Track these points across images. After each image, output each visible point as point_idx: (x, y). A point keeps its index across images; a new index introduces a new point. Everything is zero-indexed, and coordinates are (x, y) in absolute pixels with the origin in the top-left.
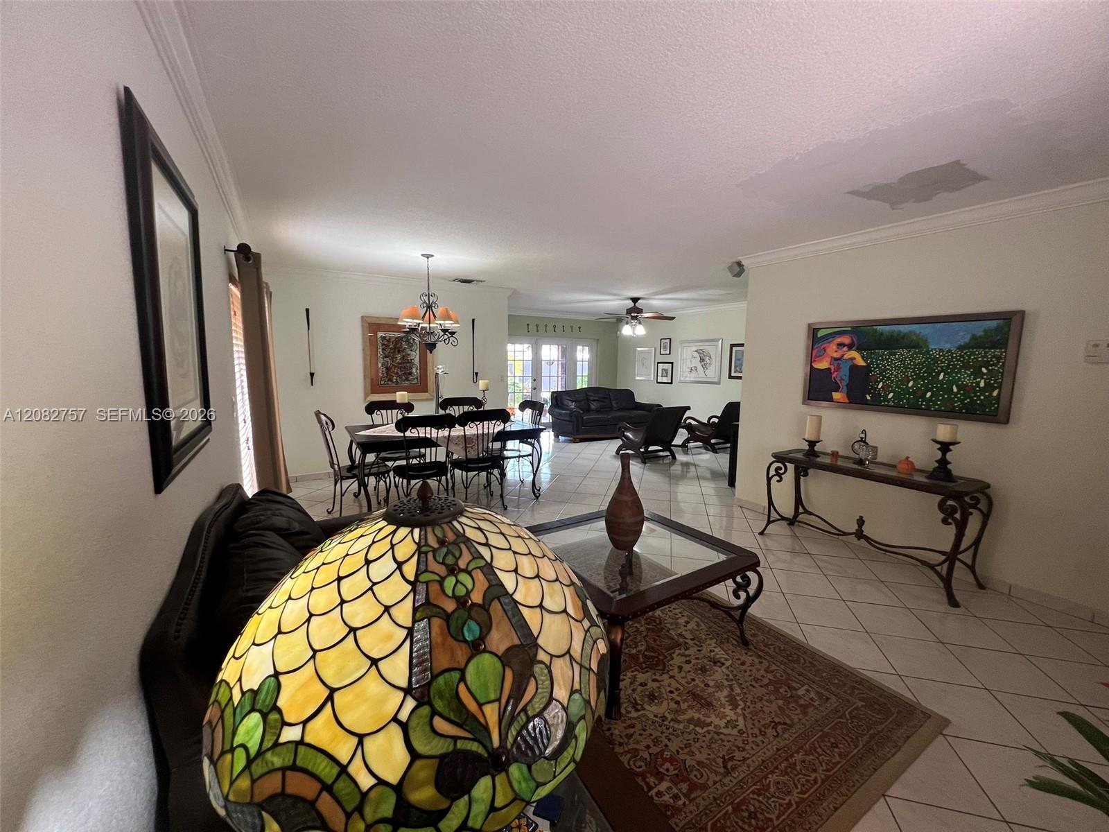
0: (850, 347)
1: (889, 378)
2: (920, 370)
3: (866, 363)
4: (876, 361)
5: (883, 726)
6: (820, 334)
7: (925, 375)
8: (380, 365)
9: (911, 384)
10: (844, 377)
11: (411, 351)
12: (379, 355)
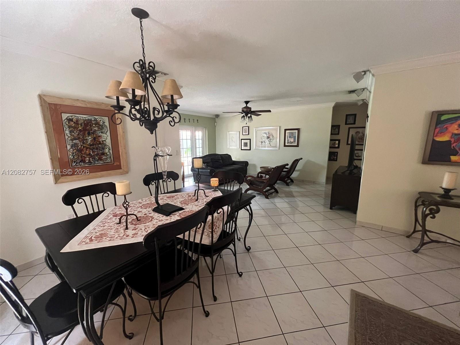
6: (443, 118)
8: (69, 147)
11: (102, 133)
12: (66, 137)
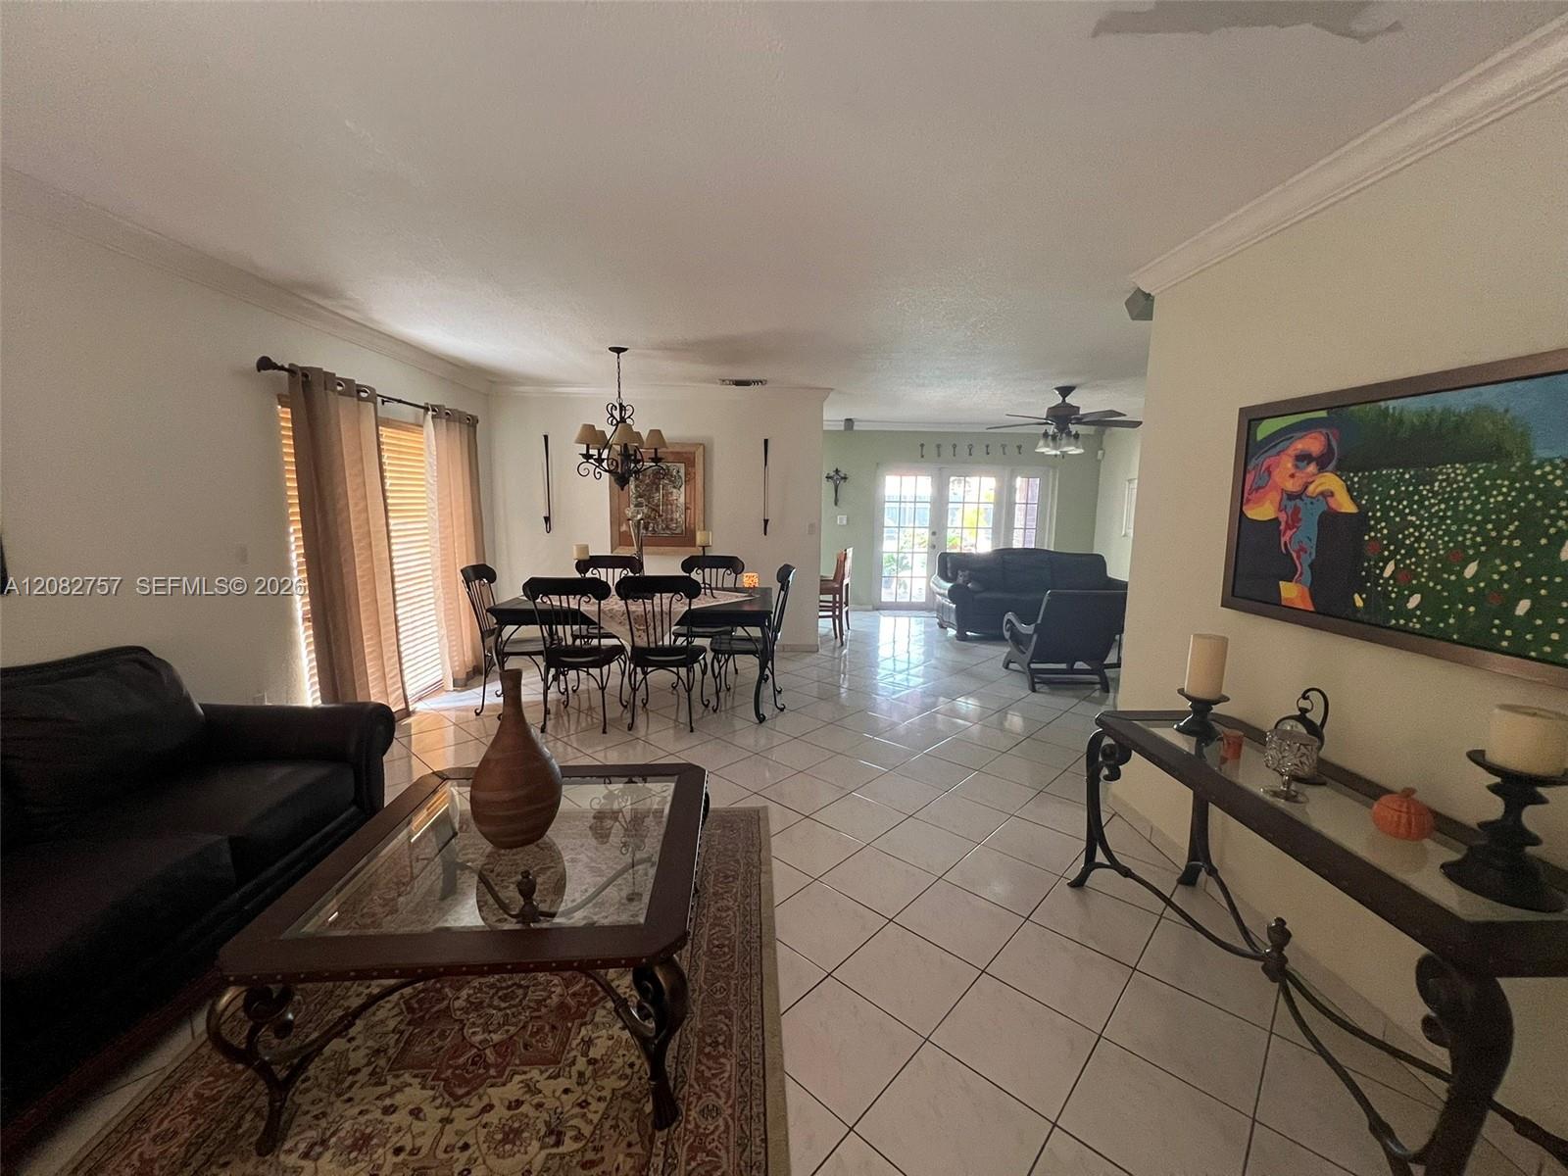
0: (1322, 463)
1: (1412, 552)
2: (1500, 526)
3: (1359, 506)
4: (1381, 502)
7: (1517, 543)
9: (1471, 570)
10: (1306, 544)
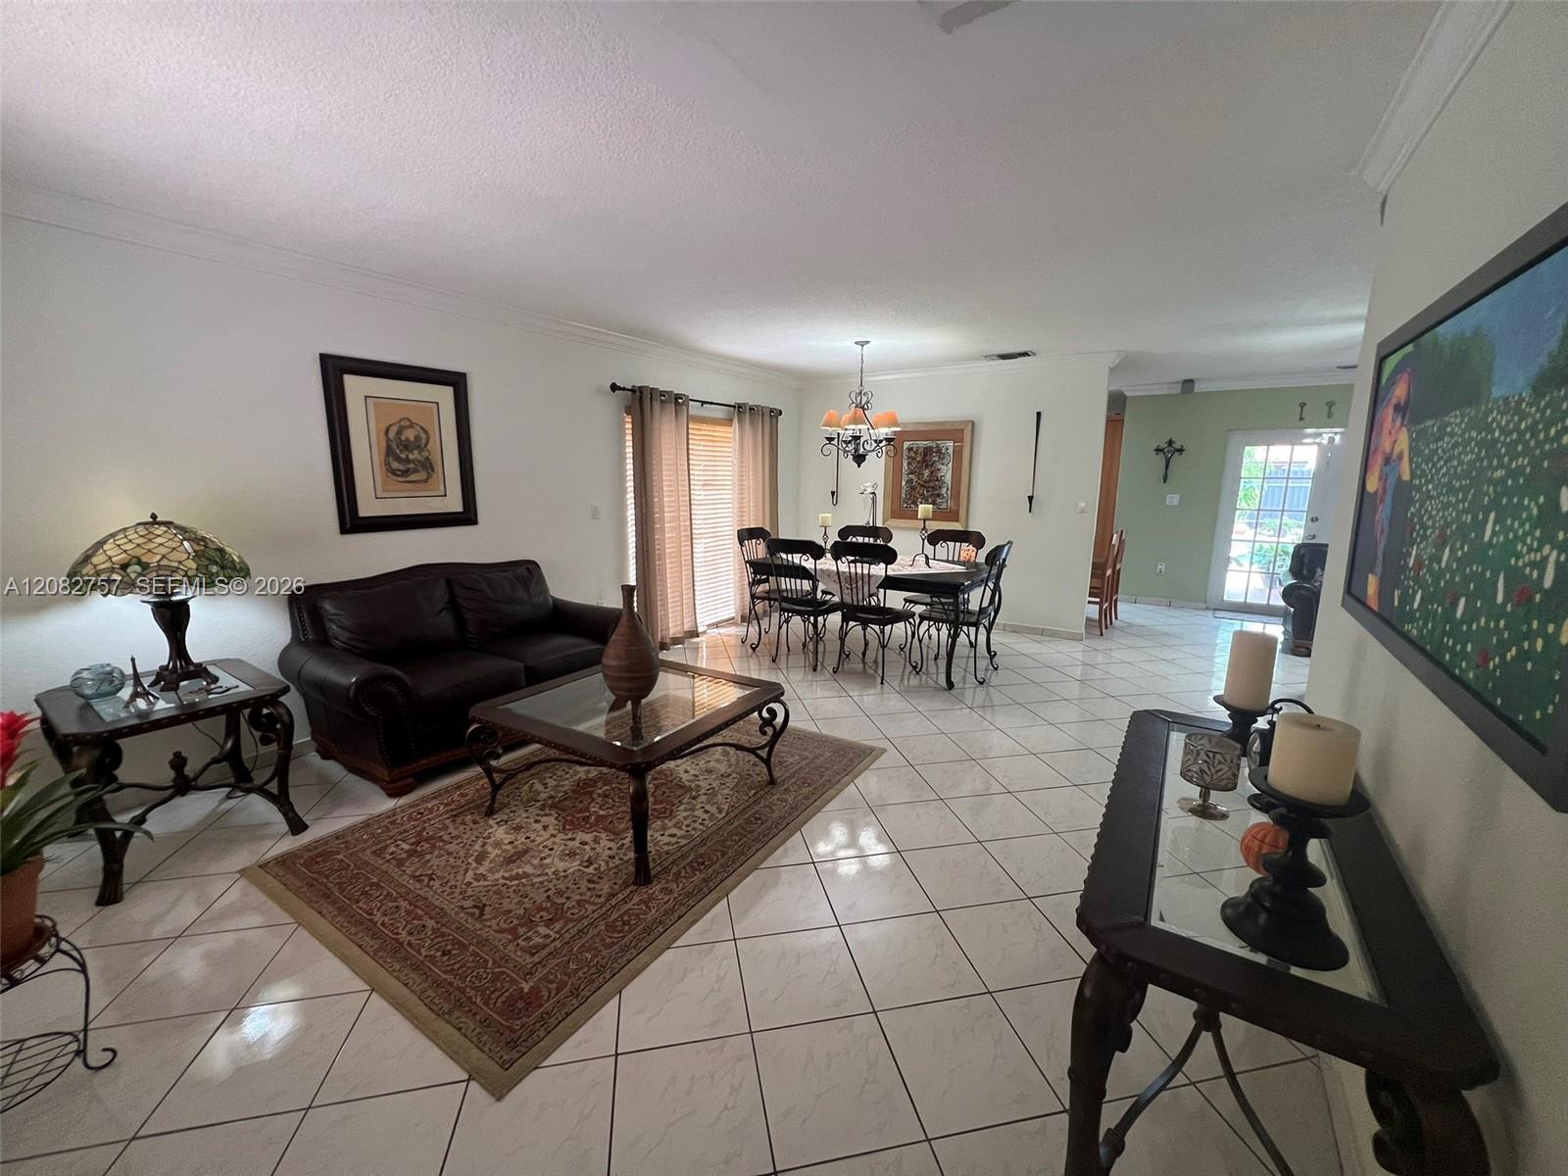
0: (1404, 415)
5: (480, 1004)
8: (904, 483)
10: (1385, 523)
11: (942, 464)
12: (903, 471)
